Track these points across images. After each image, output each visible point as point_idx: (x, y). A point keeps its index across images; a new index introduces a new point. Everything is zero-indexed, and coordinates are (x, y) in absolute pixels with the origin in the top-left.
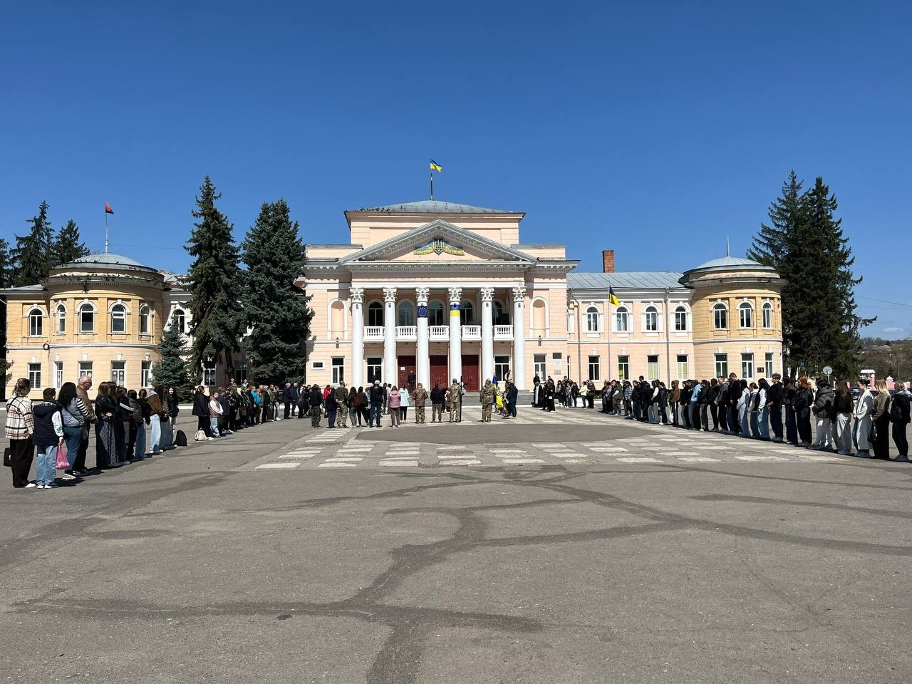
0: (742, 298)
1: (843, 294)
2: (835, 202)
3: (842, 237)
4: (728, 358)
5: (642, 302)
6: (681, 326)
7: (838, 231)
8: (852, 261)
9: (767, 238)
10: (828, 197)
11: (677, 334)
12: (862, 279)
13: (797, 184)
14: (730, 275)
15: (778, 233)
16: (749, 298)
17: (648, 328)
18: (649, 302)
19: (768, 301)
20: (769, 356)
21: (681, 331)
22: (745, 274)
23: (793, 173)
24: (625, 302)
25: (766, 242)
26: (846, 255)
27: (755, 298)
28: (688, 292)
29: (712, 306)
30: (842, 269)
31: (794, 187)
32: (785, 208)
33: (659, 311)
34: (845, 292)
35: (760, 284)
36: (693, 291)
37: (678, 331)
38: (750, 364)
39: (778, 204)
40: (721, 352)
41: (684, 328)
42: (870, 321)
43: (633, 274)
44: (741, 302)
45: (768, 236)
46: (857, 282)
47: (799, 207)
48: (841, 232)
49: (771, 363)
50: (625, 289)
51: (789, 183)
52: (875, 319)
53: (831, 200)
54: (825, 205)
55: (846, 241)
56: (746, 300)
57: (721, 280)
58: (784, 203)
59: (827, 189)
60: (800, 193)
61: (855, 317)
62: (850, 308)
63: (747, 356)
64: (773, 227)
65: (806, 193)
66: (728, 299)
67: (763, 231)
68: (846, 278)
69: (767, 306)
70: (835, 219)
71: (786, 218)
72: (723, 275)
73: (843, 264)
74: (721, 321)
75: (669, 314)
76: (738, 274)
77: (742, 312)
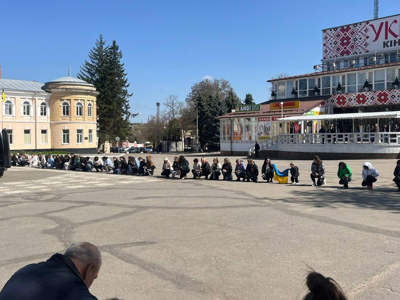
0: (78, 100)
1: (124, 101)
2: (121, 54)
3: (124, 73)
4: (70, 132)
5: (21, 98)
6: (44, 113)
7: (123, 69)
8: (128, 85)
9: (87, 68)
10: (118, 51)
11: (41, 118)
12: (132, 94)
13: (103, 42)
14: (72, 87)
15: (93, 66)
16: (81, 100)
17: (24, 113)
18: (25, 98)
19: (90, 102)
20: (90, 131)
21: (43, 116)
22: (79, 87)
23: (101, 35)
24: (10, 97)
25: (87, 70)
26: (125, 82)
27: (84, 100)
28: (46, 94)
29: (61, 104)
30: (124, 88)
31: (102, 43)
32: (97, 53)
33: (31, 104)
34: (125, 100)
35: (87, 93)
36: (51, 94)
37: (42, 116)
38: (81, 135)
39: (94, 51)
40: (66, 128)
41: (45, 114)
42: (136, 115)
43: (14, 81)
44: (77, 102)
45: (88, 67)
46: (130, 96)
47: (104, 54)
48: (124, 70)
49: (91, 135)
50: (11, 90)
51: (99, 40)
52: (137, 114)
53: (120, 53)
54: (117, 55)
55: (126, 75)
56: (79, 101)
57: (67, 89)
58: (97, 50)
59: (118, 47)
60: (104, 47)
61: (129, 113)
62: (127, 108)
63: (80, 131)
64: (91, 63)
65: (107, 47)
66: (70, 100)
67: (86, 64)
68: (125, 93)
69: (90, 105)
70: (121, 63)
71: (97, 59)
72: (68, 87)
73: (124, 86)
74: (67, 111)
75: (37, 106)
76: (76, 87)
77: (77, 107)
